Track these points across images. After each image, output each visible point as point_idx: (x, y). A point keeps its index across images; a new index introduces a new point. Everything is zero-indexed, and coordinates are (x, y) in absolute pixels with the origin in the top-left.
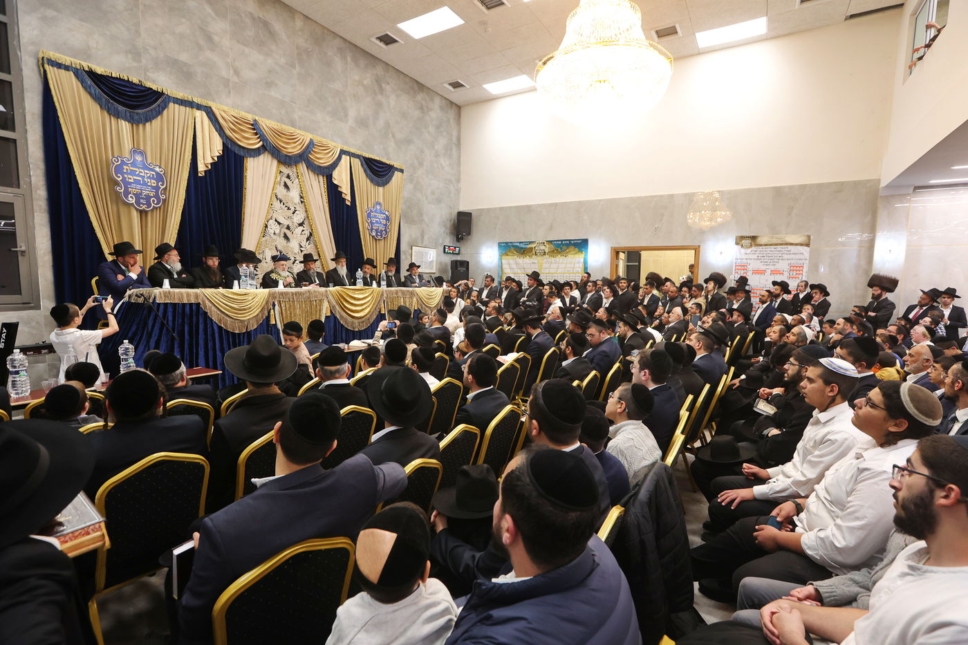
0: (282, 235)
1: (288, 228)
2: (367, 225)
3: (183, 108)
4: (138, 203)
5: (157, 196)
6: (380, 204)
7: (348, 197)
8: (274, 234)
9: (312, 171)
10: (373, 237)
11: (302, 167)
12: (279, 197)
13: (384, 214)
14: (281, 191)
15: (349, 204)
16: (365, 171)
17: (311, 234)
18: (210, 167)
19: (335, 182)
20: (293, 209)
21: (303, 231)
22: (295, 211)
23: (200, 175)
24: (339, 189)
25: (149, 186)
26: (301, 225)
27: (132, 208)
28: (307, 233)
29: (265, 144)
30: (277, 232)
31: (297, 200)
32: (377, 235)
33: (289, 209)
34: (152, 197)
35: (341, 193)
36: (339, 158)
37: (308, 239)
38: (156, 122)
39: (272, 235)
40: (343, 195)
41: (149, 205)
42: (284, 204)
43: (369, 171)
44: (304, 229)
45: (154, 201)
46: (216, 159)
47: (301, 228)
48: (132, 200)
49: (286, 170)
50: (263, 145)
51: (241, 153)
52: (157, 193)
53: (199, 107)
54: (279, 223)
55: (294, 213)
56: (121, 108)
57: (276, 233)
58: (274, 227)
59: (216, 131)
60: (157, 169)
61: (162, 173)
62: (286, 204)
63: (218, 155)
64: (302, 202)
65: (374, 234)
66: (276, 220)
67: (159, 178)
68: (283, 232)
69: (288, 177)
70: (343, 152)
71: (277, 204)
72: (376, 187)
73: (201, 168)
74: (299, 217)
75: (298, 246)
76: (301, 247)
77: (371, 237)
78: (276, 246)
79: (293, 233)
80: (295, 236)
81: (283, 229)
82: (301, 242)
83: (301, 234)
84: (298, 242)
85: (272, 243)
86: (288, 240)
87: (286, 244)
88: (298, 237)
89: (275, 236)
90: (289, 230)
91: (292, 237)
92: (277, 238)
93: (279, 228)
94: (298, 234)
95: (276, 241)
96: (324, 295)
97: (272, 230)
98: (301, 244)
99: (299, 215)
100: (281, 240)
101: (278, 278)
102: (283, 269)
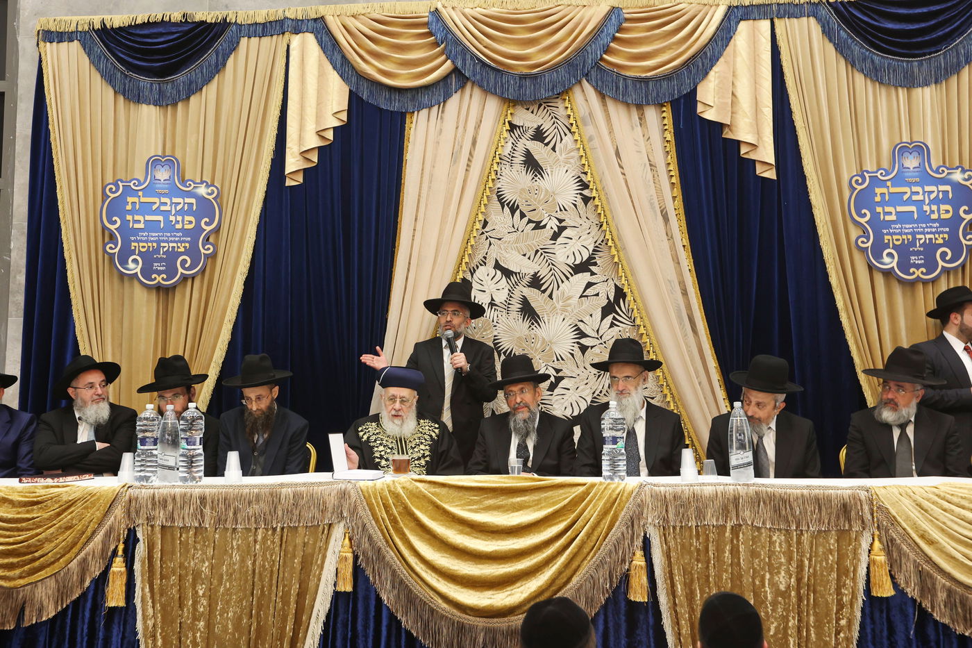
0: (516, 306)
1: (536, 282)
2: (854, 233)
3: (266, 41)
4: (147, 272)
5: (193, 252)
6: (920, 149)
7: (766, 153)
8: (492, 304)
9: (615, 99)
11: (585, 99)
12: (509, 196)
13: (944, 181)
14: (515, 181)
15: (771, 174)
16: (841, 48)
17: (620, 294)
18: (315, 159)
19: (710, 115)
20: (553, 224)
21: (589, 285)
22: (562, 229)
23: (289, 183)
24: (727, 134)
25: (178, 230)
26: (582, 267)
28: (606, 291)
29: (459, 65)
30: (500, 298)
31: (568, 193)
32: (904, 265)
33: (538, 226)
34: (182, 254)
35: (738, 143)
36: (724, 34)
37: (607, 310)
38: (210, 90)
40: (743, 150)
41: (171, 272)
42: (523, 215)
43: (858, 47)
44: (593, 279)
45: (184, 262)
46: (330, 135)
47: (585, 277)
48: (134, 267)
49: (528, 119)
50: (456, 71)
51: (395, 106)
53: (297, 27)
54: (507, 273)
55: (555, 236)
56: (145, 81)
57: (497, 301)
58: (490, 286)
59: (334, 68)
60: (202, 191)
61: (210, 197)
62: (529, 216)
63: (337, 124)
64: (586, 200)
65: (890, 261)
66: (497, 266)
67: (205, 208)
68: (517, 295)
69: (539, 135)
70: (735, 16)
71: (501, 220)
72: (902, 93)
73: (293, 163)
74: (575, 246)
75: (570, 335)
76: (583, 335)
78: (495, 340)
79: (554, 296)
80: (559, 305)
81: (520, 288)
82: (582, 321)
83: (581, 296)
84: (568, 322)
85: (485, 330)
86: (533, 318)
87: (527, 332)
88: (573, 306)
89: (493, 309)
90: (539, 289)
91: (548, 308)
92: (500, 316)
93: (508, 287)
94: (569, 298)
95: (497, 324)
96: (330, 510)
97: (485, 296)
98: (581, 326)
99: (573, 241)
100: (512, 323)
101: (375, 441)
102: (393, 412)
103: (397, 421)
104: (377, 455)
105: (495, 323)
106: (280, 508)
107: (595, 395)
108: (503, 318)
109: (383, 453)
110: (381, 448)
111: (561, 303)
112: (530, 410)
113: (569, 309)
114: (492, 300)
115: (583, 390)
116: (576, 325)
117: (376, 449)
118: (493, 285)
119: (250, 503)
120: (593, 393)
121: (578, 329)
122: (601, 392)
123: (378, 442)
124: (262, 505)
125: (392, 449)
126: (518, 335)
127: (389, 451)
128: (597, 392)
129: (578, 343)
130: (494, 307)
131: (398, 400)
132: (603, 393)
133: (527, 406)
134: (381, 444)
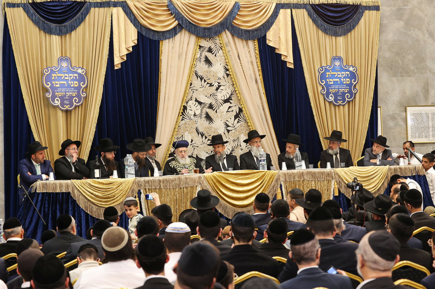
0: (204, 116)
1: (211, 106)
2: (320, 88)
3: (102, 9)
4: (62, 104)
5: (78, 96)
6: (340, 59)
7: (289, 59)
8: (195, 115)
9: (238, 37)
10: (330, 103)
11: (226, 36)
12: (200, 74)
13: (347, 70)
14: (202, 68)
15: (292, 66)
16: (314, 21)
17: (241, 110)
18: (125, 59)
19: (271, 44)
20: (216, 85)
21: (230, 107)
22: (219, 86)
23: (116, 68)
24: (277, 51)
25: (72, 87)
26: (227, 101)
27: (58, 110)
28: (236, 109)
29: (181, 22)
30: (198, 112)
31: (221, 73)
32: (336, 100)
33: (211, 85)
34: (74, 97)
35: (280, 55)
36: (275, 15)
37: (236, 116)
38: (80, 29)
39: (192, 117)
40: (283, 58)
41: (71, 104)
42: (205, 81)
43: (320, 21)
44: (231, 105)
45: (75, 100)
46: (131, 49)
47: (228, 104)
48: (57, 103)
49: (206, 44)
50: (179, 24)
51: (156, 38)
52: (78, 93)
53: (115, 5)
54: (200, 103)
55: (217, 89)
56: (53, 25)
57: (197, 114)
58: (194, 108)
59: (131, 22)
60: (80, 71)
61: (83, 74)
62: (207, 81)
63: (133, 45)
64: (228, 75)
65: (331, 99)
66: (196, 100)
67: (81, 78)
68: (204, 111)
69: (210, 50)
70: (279, 7)
71: (197, 83)
72: (334, 38)
73: (117, 61)
74: (224, 93)
75: (223, 126)
76: (228, 126)
77: (327, 104)
78: (196, 128)
79: (217, 112)
80: (219, 115)
81: (205, 109)
82: (227, 121)
83: (227, 112)
84: (223, 121)
85: (193, 125)
86: (210, 120)
87: (208, 125)
88: (224, 115)
89: (195, 117)
90: (212, 109)
91: (215, 116)
92: (198, 119)
93: (201, 108)
94: (223, 112)
95: (197, 123)
96: (196, 182)
97: (192, 112)
98: (227, 122)
99: (224, 91)
100: (202, 122)
101: (176, 166)
102: (182, 156)
103: (184, 159)
104: (178, 171)
105: (196, 122)
106: (182, 182)
107: (233, 148)
108: (199, 120)
109: (180, 170)
110: (179, 168)
111: (220, 114)
112: (221, 154)
113: (223, 116)
114: (195, 113)
115: (229, 146)
116: (226, 122)
117: (177, 169)
118: (195, 108)
119: (173, 181)
120: (232, 147)
121: (226, 124)
122: (235, 147)
123: (177, 167)
124: (177, 181)
125: (183, 168)
126: (205, 126)
127: (182, 168)
128: (234, 147)
129: (226, 129)
130: (196, 116)
131: (183, 152)
132: (236, 147)
133: (220, 152)
134: (178, 167)
